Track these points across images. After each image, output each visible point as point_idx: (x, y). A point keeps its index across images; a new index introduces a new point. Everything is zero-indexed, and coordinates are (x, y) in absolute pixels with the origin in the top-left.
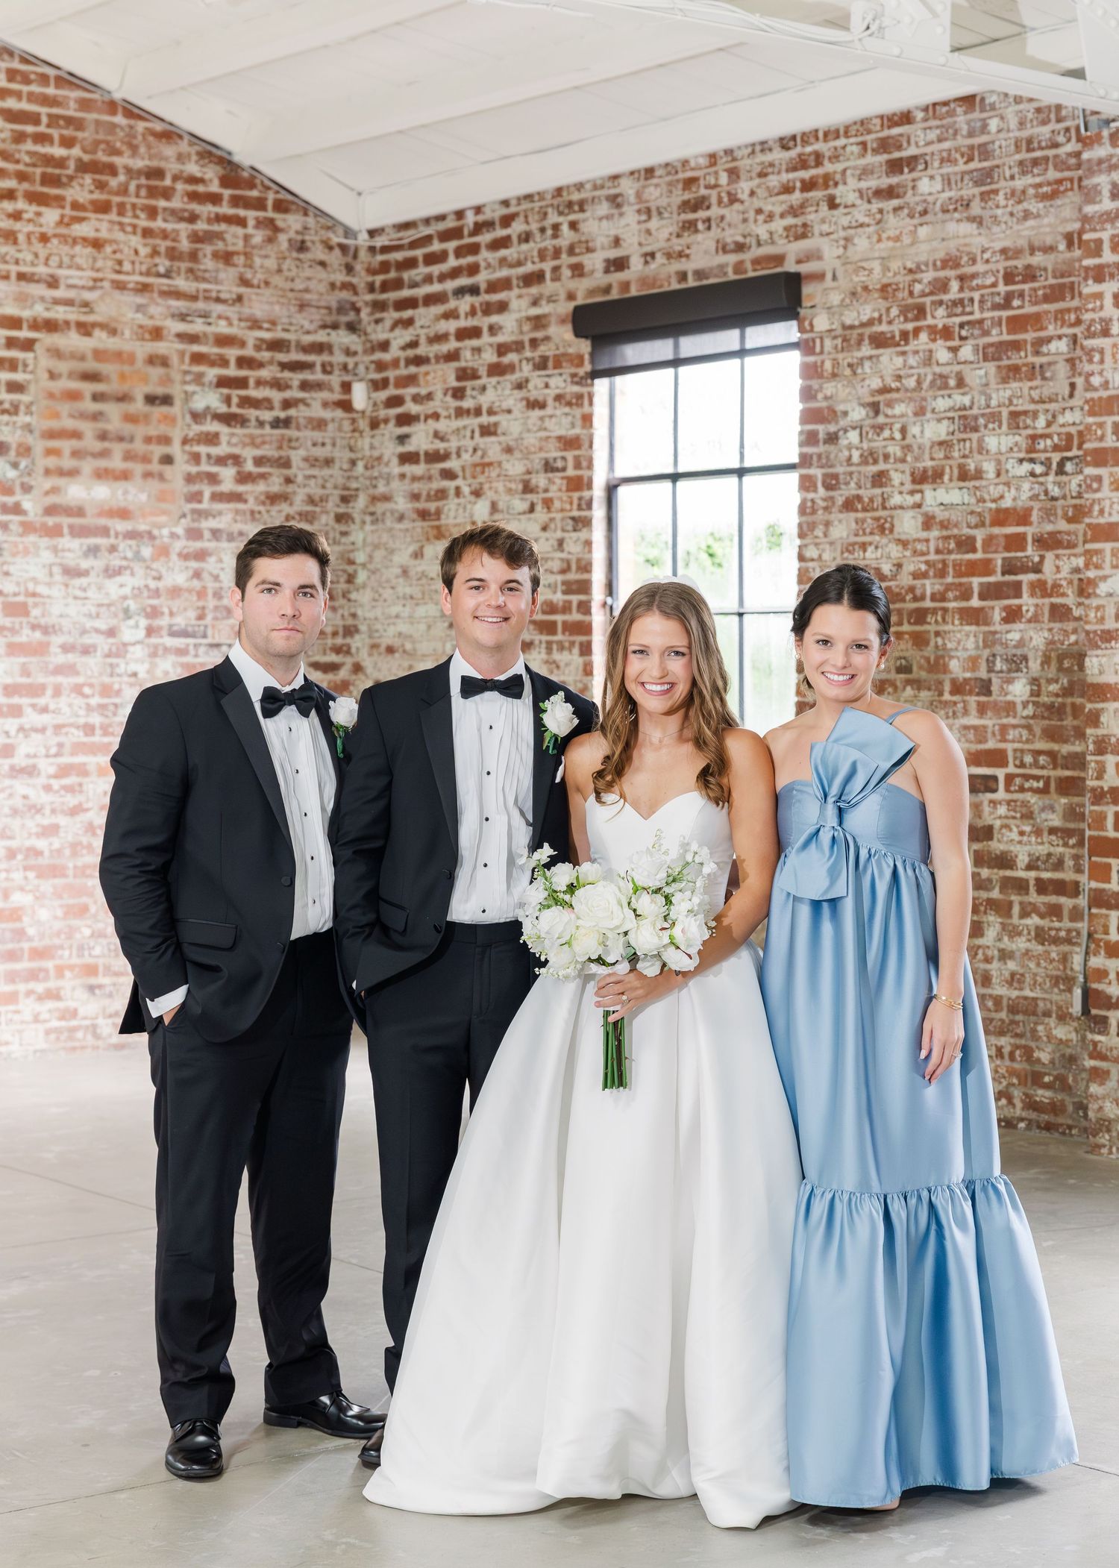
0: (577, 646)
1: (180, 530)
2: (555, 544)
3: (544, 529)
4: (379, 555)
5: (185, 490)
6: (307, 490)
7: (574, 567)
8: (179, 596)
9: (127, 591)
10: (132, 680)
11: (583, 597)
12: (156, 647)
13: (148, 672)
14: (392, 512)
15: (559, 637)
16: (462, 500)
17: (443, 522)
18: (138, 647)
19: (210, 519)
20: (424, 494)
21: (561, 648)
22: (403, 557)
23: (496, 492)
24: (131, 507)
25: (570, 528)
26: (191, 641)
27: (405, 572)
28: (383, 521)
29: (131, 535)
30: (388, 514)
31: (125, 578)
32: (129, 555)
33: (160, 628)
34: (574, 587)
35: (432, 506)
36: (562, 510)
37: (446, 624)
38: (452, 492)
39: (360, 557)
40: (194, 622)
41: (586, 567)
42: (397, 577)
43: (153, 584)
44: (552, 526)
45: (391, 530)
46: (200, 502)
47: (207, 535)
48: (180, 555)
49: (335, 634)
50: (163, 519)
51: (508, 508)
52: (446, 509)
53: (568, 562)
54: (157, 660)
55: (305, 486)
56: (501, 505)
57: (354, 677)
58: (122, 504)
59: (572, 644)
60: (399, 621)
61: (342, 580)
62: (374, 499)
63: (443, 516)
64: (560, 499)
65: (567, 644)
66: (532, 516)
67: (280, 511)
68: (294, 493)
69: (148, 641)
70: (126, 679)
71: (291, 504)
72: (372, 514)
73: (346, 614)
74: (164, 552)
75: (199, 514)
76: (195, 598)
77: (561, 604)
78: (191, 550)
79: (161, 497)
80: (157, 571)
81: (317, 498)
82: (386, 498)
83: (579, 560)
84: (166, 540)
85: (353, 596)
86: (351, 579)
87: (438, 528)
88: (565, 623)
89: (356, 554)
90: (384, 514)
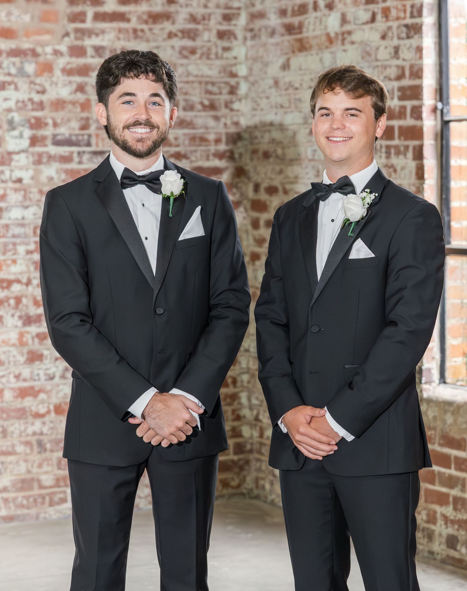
0: (411, 150)
1: (63, 48)
2: (392, 51)
3: (383, 37)
4: (257, 67)
5: (69, 10)
6: (189, 10)
7: (407, 73)
8: (63, 108)
9: (11, 104)
10: (17, 185)
11: (415, 103)
12: (40, 155)
13: (32, 178)
14: (266, 28)
15: (396, 142)
16: (318, 14)
17: (304, 35)
18: (23, 155)
19: (93, 37)
20: (290, 9)
21: (398, 153)
22: (274, 70)
23: (345, 4)
24: (15, 27)
25: (404, 35)
26: (75, 149)
27: (276, 83)
28: (260, 37)
29: (16, 53)
30: (263, 30)
31: (10, 92)
32: (13, 71)
33: (44, 138)
34: (408, 93)
35: (295, 20)
36: (398, 18)
37: (308, 131)
38: (311, 6)
39: (242, 71)
40: (77, 132)
41: (417, 73)
42: (270, 88)
43: (37, 98)
44: (390, 34)
45: (264, 45)
46: (83, 21)
47: (90, 51)
48: (64, 71)
49: (218, 141)
50: (46, 38)
51: (355, 18)
52: (306, 24)
53: (403, 69)
54: (42, 167)
55: (187, 6)
56: (349, 17)
57: (237, 180)
58: (6, 25)
59: (407, 147)
60: (272, 128)
61: (225, 90)
62: (253, 17)
63: (304, 30)
64: (397, 9)
65: (402, 149)
66: (373, 25)
67: (162, 29)
68: (177, 12)
69: (31, 150)
70: (10, 185)
71: (173, 23)
72: (251, 30)
73: (229, 122)
74: (47, 68)
75: (82, 33)
76: (79, 110)
77: (397, 109)
78: (74, 66)
79: (45, 18)
80: (39, 85)
81: (199, 17)
82: (261, 15)
83: (412, 66)
84: (49, 57)
85: (236, 106)
86: (233, 91)
87: (300, 41)
88: (400, 128)
89: (238, 67)
90: (260, 30)
